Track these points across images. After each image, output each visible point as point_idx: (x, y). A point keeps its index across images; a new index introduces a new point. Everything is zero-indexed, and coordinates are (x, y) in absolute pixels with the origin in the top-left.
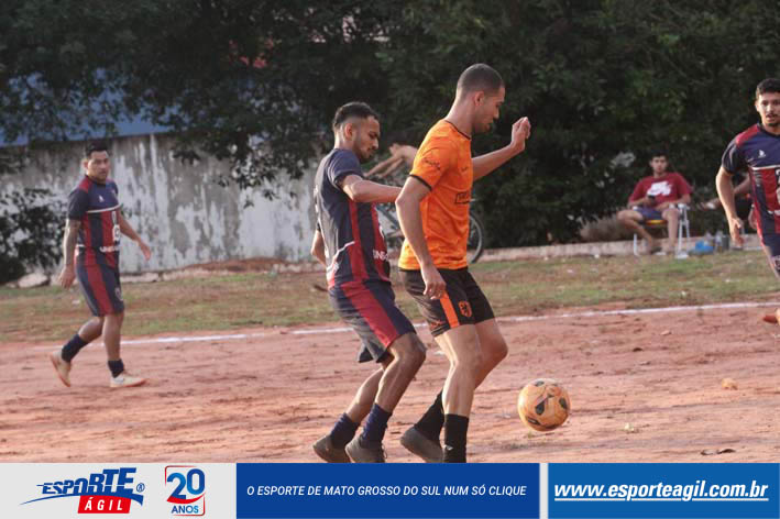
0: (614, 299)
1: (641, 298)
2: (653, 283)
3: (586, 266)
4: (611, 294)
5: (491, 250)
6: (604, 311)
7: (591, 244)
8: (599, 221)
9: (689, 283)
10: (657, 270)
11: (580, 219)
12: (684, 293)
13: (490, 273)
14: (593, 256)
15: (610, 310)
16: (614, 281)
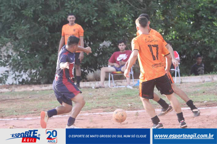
0: (98, 107)
1: (110, 107)
2: (116, 100)
3: (87, 92)
4: (97, 105)
5: (46, 85)
6: (93, 113)
7: (91, 82)
8: (95, 71)
9: (132, 100)
10: (118, 94)
11: (86, 71)
12: (129, 105)
13: (44, 95)
14: (91, 88)
15: (96, 112)
16: (99, 99)
